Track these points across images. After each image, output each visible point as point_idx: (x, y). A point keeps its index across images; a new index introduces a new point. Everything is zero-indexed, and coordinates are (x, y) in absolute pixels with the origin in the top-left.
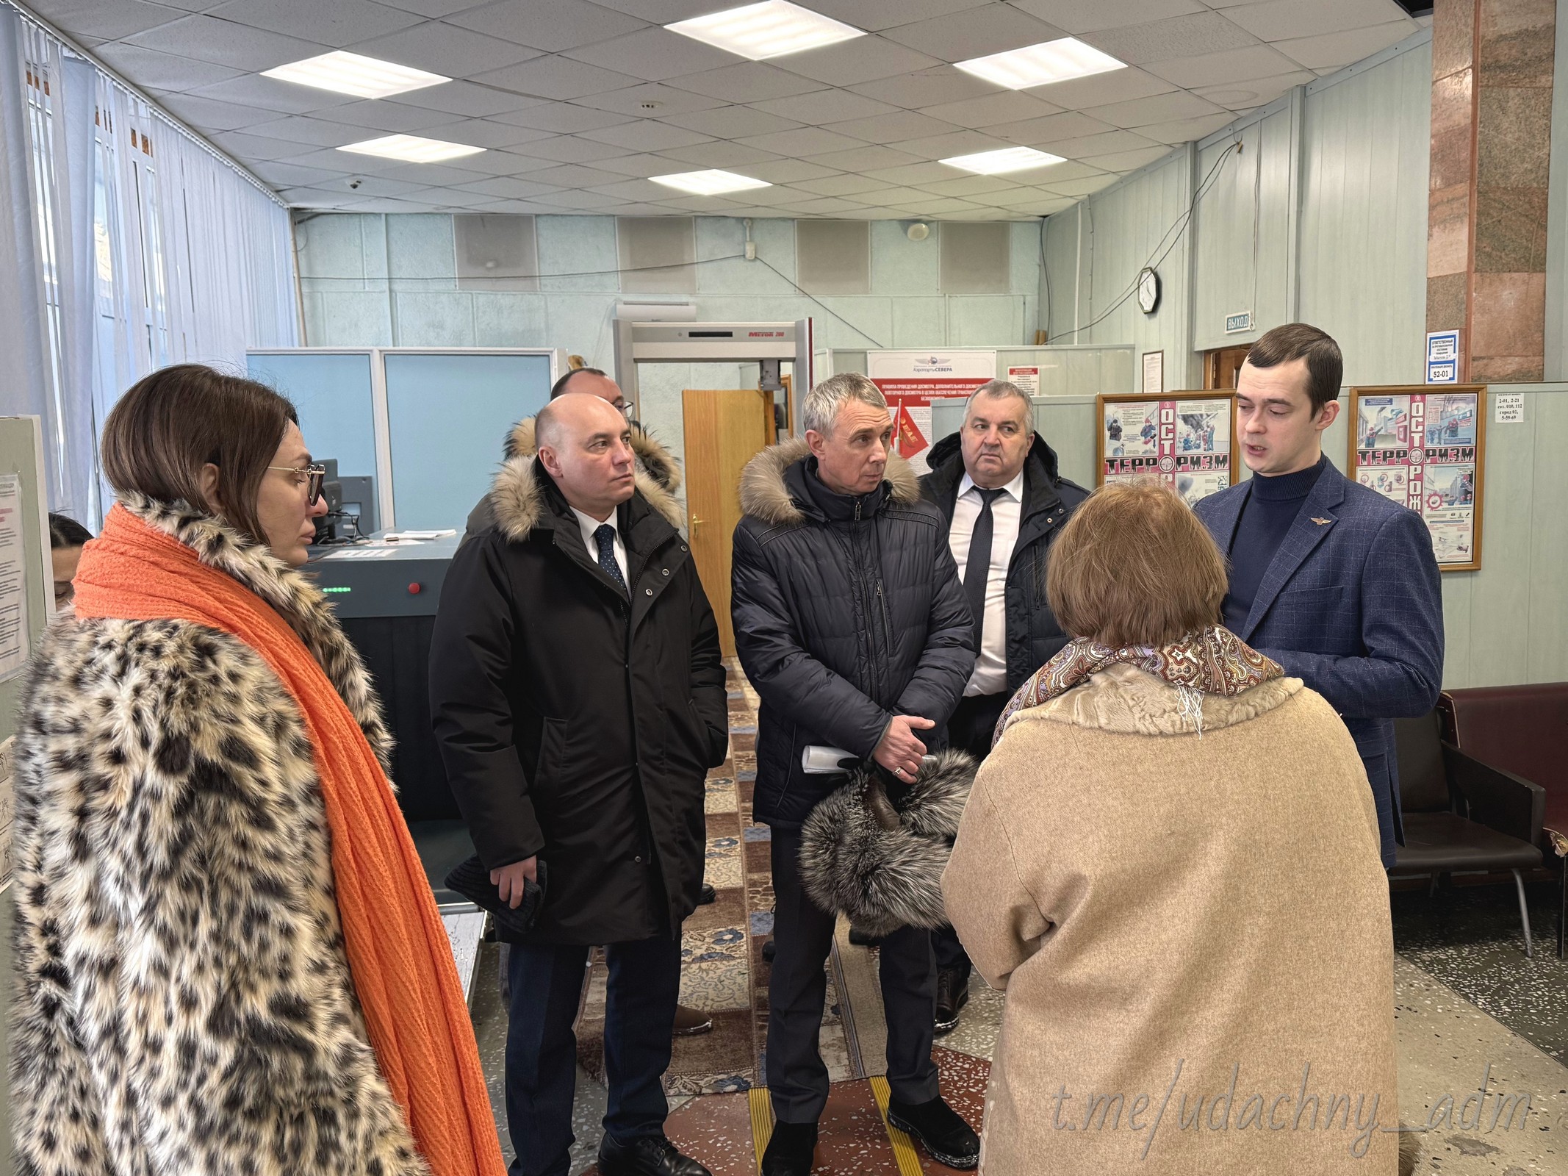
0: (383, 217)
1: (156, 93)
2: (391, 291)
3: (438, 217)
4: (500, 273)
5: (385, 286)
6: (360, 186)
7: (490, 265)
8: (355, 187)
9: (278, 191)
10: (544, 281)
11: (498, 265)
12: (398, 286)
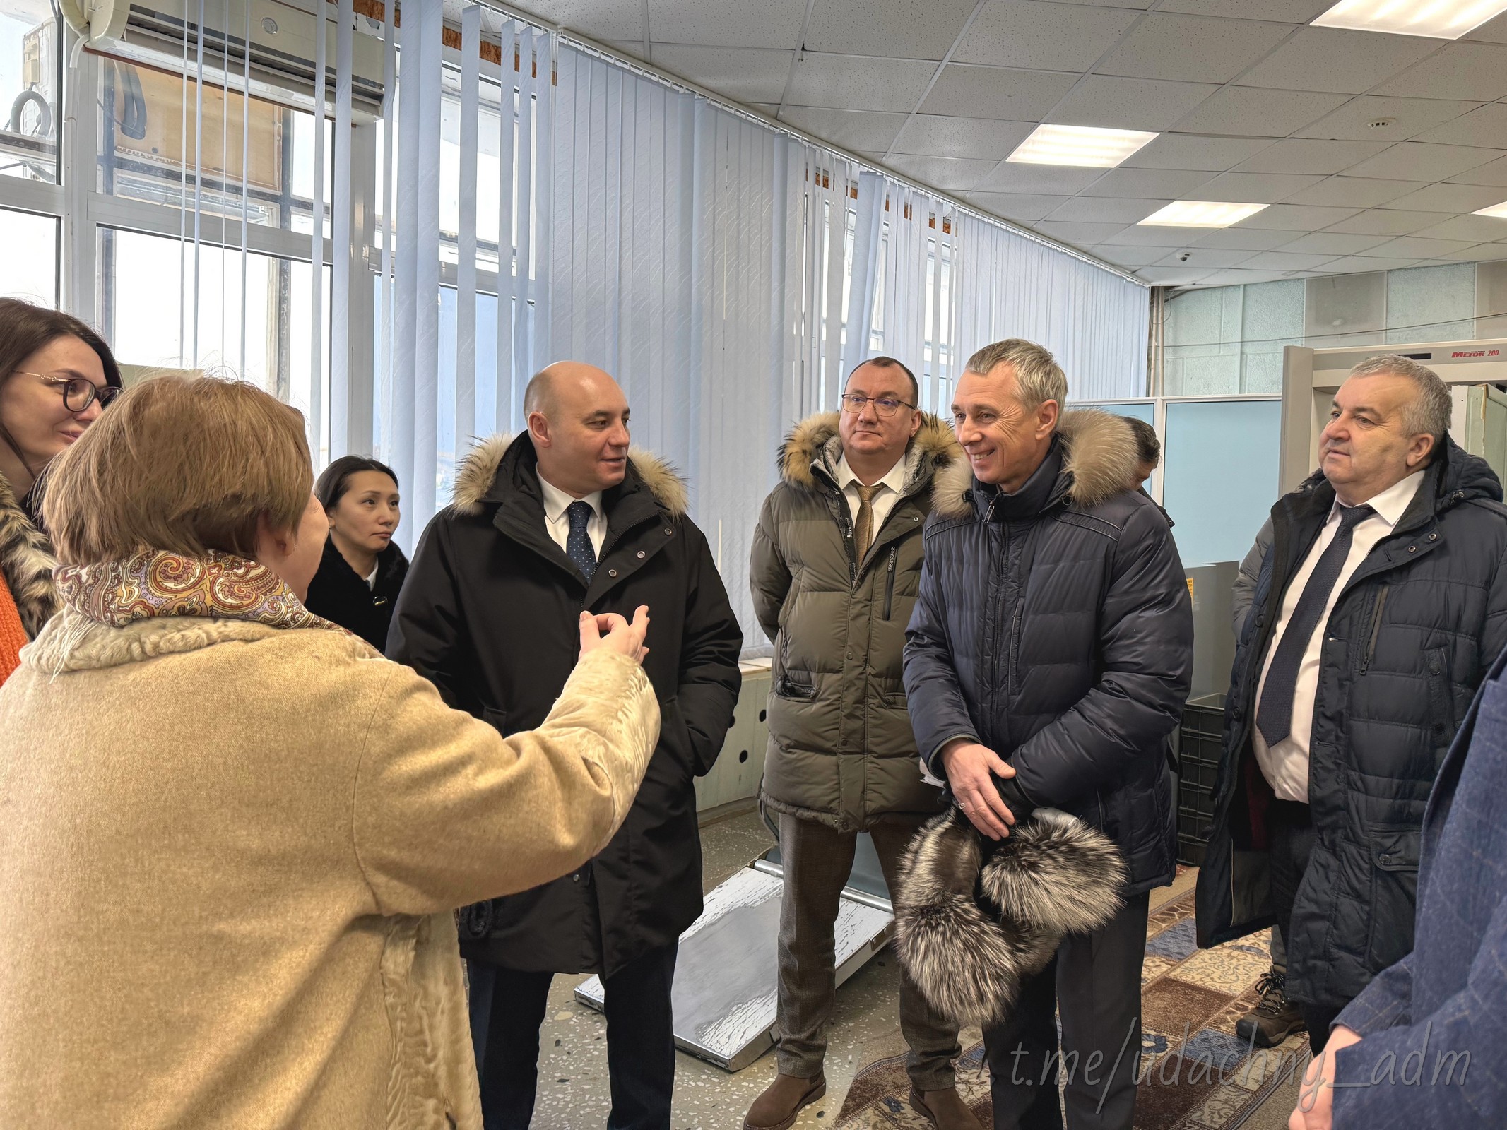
0: (1242, 287)
1: (960, 194)
2: (1242, 353)
3: (1292, 283)
4: (1348, 329)
5: (1237, 349)
6: (1189, 259)
7: (1337, 323)
8: (1184, 259)
9: (1133, 272)
10: (1390, 334)
11: (1345, 322)
12: (1248, 349)
